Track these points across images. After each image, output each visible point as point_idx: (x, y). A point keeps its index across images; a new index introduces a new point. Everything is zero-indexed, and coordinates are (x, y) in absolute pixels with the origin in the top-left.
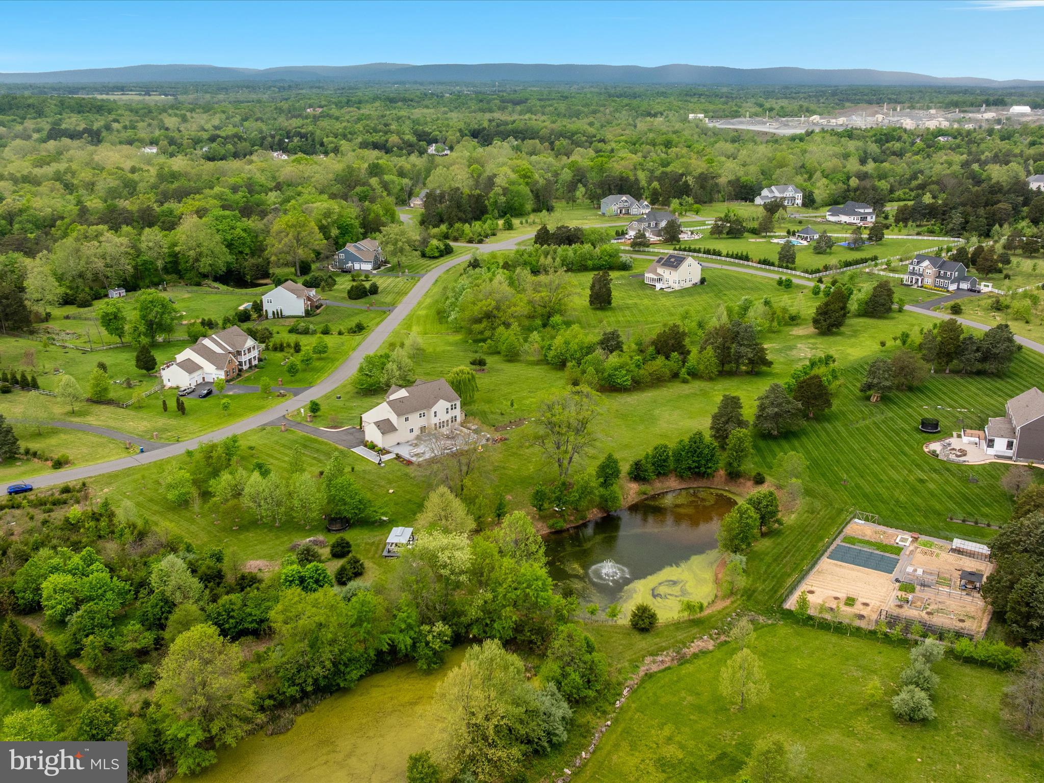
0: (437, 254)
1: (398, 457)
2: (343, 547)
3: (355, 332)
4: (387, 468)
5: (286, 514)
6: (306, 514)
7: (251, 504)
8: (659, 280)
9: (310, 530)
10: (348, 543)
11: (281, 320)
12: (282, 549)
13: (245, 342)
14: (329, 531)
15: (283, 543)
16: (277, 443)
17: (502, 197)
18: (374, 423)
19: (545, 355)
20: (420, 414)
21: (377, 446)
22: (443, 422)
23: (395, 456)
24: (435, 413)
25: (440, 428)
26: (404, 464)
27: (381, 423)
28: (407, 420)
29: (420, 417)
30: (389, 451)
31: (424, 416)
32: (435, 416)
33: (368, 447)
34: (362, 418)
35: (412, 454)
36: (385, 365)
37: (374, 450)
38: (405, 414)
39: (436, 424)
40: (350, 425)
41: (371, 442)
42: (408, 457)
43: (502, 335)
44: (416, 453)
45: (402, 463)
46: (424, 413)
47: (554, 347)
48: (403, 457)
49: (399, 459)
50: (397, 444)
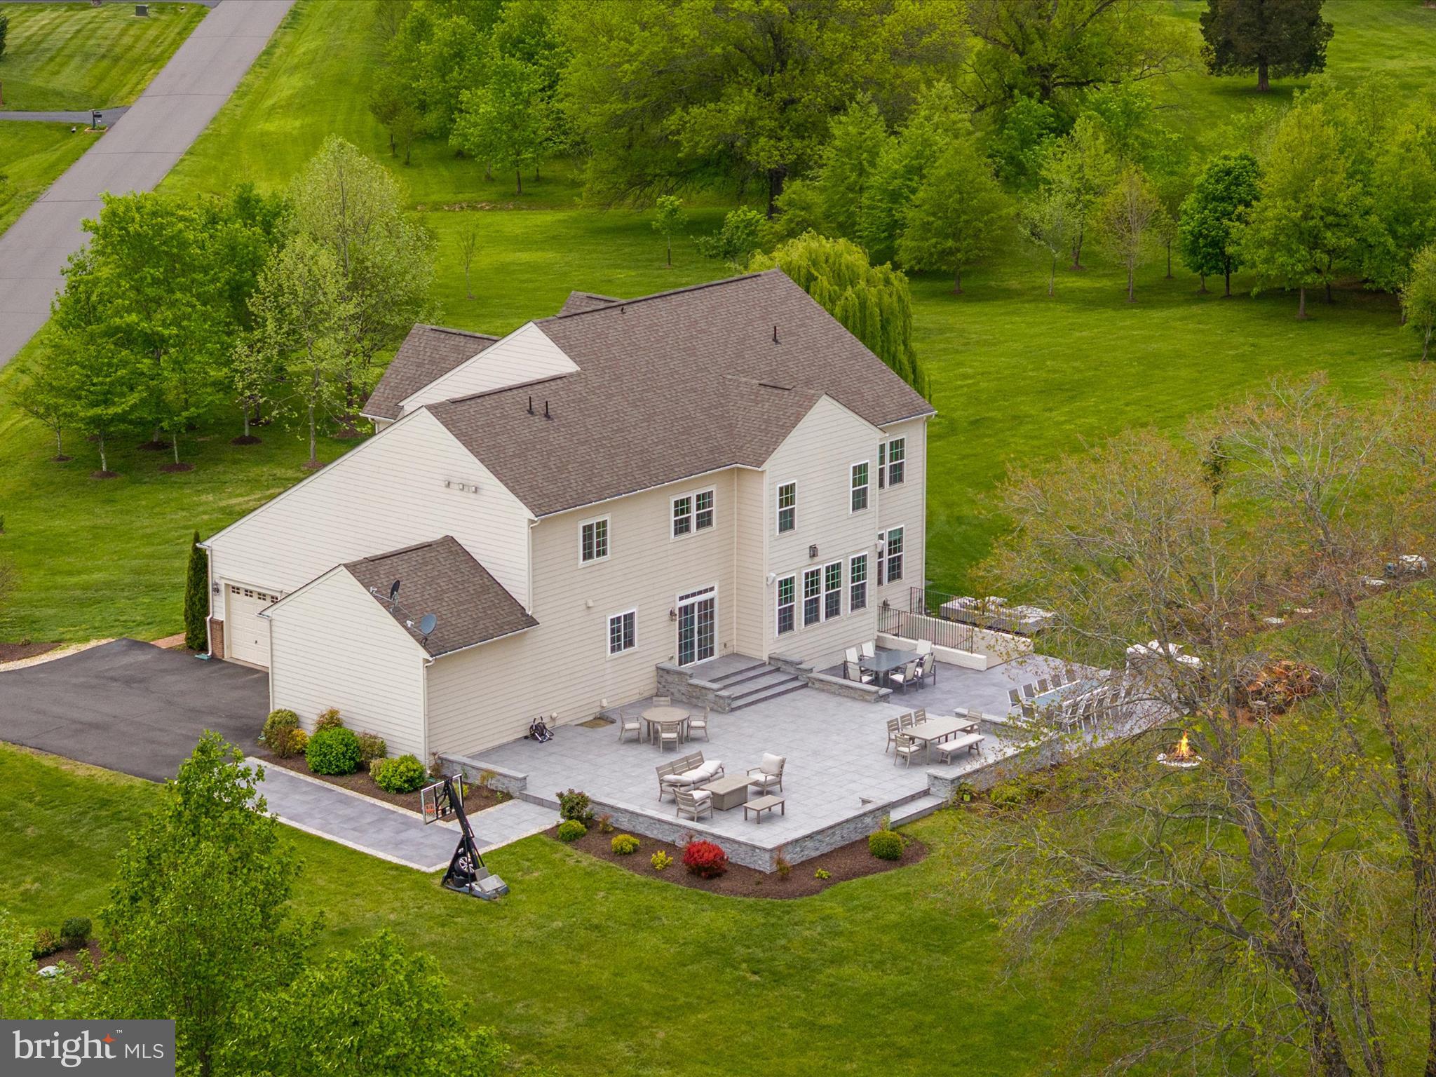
1: (583, 823)
4: (528, 908)
18: (352, 568)
19: (1197, 236)
20: (682, 506)
21: (383, 753)
22: (834, 573)
23: (554, 818)
24: (787, 495)
25: (812, 615)
26: (652, 870)
27: (402, 568)
28: (594, 542)
29: (682, 527)
30: (492, 784)
31: (704, 521)
32: (787, 522)
33: (311, 760)
34: (200, 564)
35: (697, 795)
36: (256, 263)
37: (360, 780)
38: (580, 500)
39: (786, 587)
40: (97, 631)
41: (321, 727)
42: (669, 815)
43: (874, 153)
44: (720, 787)
45: (634, 868)
46: (704, 500)
47: (1271, 181)
48: (624, 823)
49: (594, 839)
50: (538, 733)
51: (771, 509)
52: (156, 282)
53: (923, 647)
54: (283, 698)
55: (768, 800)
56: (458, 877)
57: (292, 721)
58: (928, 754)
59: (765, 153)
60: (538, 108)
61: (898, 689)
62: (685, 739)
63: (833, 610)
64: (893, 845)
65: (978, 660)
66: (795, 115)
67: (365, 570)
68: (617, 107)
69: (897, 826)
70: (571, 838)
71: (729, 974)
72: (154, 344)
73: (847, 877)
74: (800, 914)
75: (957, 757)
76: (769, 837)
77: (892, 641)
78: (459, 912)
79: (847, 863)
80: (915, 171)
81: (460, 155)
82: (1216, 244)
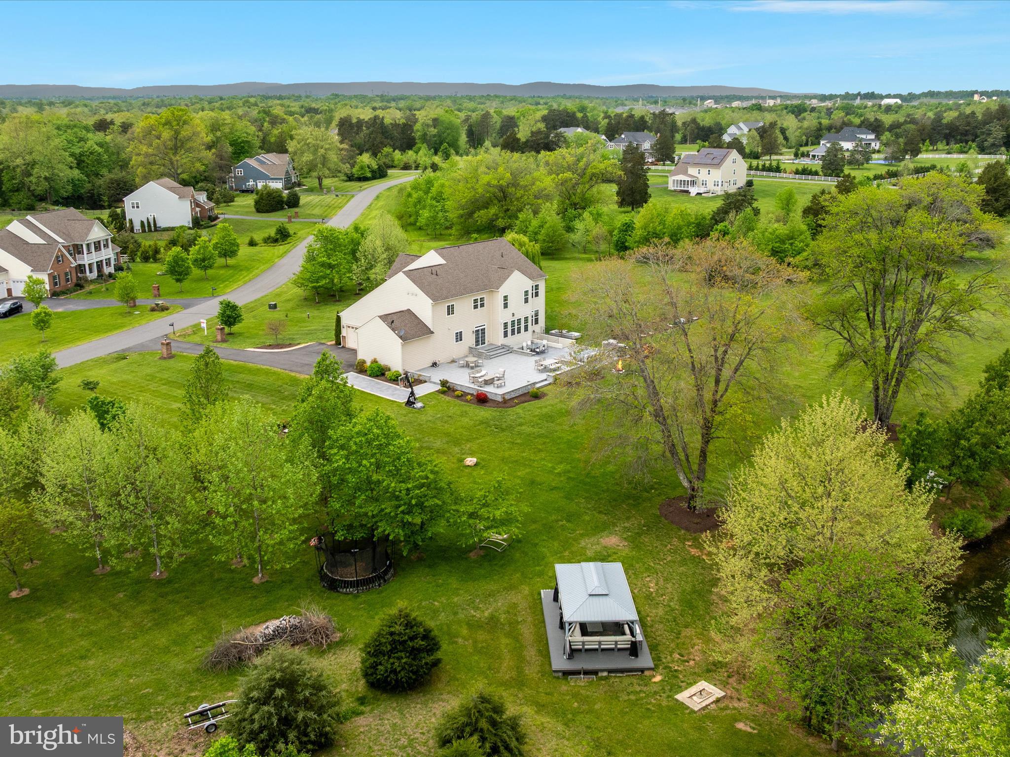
0: (369, 175)
1: (447, 388)
2: (415, 653)
3: (276, 241)
4: (430, 411)
5: (184, 539)
6: (253, 537)
7: (66, 514)
8: (693, 183)
9: (268, 588)
10: (427, 635)
11: (156, 233)
12: (178, 664)
13: (89, 230)
14: (333, 586)
15: (181, 640)
16: (152, 378)
17: (432, 129)
18: (380, 317)
19: (617, 241)
20: (476, 301)
21: (389, 370)
22: (519, 320)
23: (439, 387)
24: (506, 298)
25: (513, 333)
26: (467, 401)
27: (395, 317)
28: (450, 310)
29: (476, 307)
30: (421, 378)
31: (482, 305)
32: (506, 306)
33: (369, 372)
34: (338, 320)
35: (480, 380)
36: (359, 244)
37: (383, 378)
38: (447, 298)
39: (506, 325)
40: (311, 341)
41: (372, 363)
42: (472, 386)
43: (530, 222)
44: (487, 378)
45: (462, 400)
46: (482, 299)
47: (637, 225)
48: (459, 388)
49: (450, 393)
50: (434, 365)
51: (501, 303)
52: (331, 249)
53: (545, 342)
54: (360, 356)
55: (500, 382)
56: (409, 403)
57: (364, 362)
58: (546, 369)
59: (501, 223)
60: (440, 214)
61: (538, 353)
62: (477, 366)
63: (519, 332)
64: (536, 393)
65: (560, 346)
66: (509, 213)
67: (384, 318)
68: (461, 212)
69: (538, 389)
70: (443, 393)
71: (489, 429)
72: (331, 267)
73: (523, 402)
74: (509, 412)
75: (555, 370)
76: (501, 391)
77: (536, 341)
78: (410, 413)
79: (523, 399)
80: (541, 226)
81: (420, 228)
82: (623, 243)
